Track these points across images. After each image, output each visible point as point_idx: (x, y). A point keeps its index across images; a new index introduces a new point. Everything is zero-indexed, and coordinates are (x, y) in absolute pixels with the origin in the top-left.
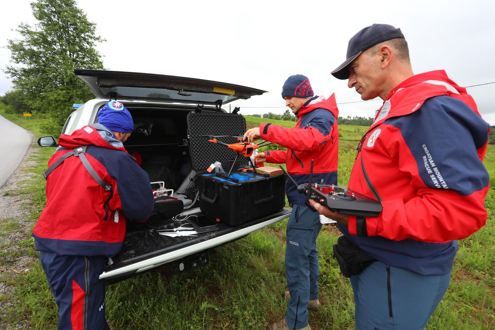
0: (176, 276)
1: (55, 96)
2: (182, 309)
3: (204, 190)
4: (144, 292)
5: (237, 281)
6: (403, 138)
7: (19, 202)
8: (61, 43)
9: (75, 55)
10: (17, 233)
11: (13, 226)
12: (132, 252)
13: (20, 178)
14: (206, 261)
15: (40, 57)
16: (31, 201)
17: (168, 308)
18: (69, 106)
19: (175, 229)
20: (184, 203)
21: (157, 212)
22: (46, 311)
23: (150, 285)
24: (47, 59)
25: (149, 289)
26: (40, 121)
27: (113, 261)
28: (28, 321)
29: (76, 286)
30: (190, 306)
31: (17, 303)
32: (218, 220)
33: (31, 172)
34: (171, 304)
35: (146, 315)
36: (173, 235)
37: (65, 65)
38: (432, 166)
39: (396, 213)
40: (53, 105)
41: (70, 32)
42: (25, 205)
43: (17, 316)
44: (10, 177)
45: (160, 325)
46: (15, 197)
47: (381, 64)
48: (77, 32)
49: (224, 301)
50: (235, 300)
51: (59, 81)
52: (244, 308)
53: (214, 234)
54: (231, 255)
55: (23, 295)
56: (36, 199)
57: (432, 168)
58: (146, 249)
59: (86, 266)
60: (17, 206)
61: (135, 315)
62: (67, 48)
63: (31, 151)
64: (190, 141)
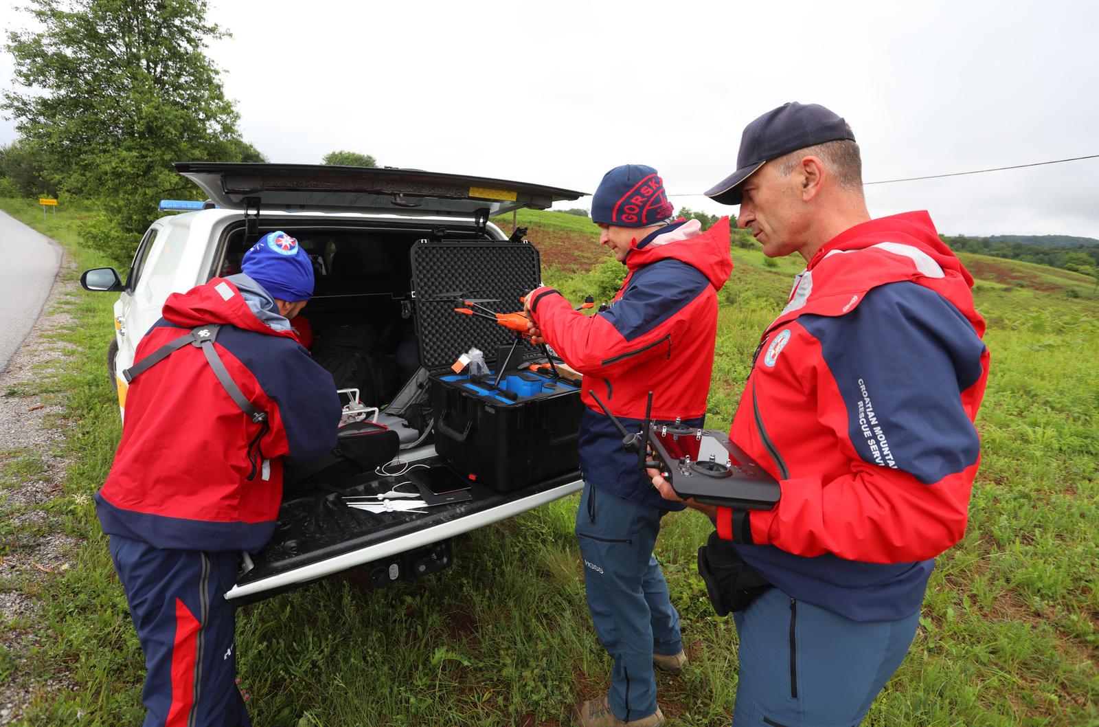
0: (381, 591)
1: (113, 165)
2: (393, 661)
3: (444, 412)
4: (312, 620)
5: (511, 604)
6: (826, 361)
7: (39, 412)
8: (127, 39)
9: (159, 69)
10: (38, 482)
11: (29, 466)
12: (292, 543)
13: (39, 356)
14: (445, 560)
15: (79, 71)
16: (64, 408)
17: (364, 658)
18: (145, 187)
19: (380, 496)
20: (400, 438)
21: (341, 456)
22: (109, 656)
23: (325, 606)
24: (96, 76)
25: (323, 615)
26: (77, 216)
27: (254, 562)
28: (72, 675)
29: (182, 611)
30: (409, 655)
31: (47, 636)
32: (472, 477)
33: (63, 340)
34: (369, 650)
35: (317, 670)
36: (375, 509)
37: (137, 91)
38: (872, 423)
39: (805, 506)
40: (110, 184)
41: (148, 14)
42: (52, 418)
43: (49, 663)
44: (16, 351)
45: (346, 693)
46: (29, 399)
47: (802, 192)
48: (165, 16)
49: (483, 646)
50: (506, 644)
51: (122, 128)
52: (523, 663)
53: (463, 509)
54: (502, 546)
55: (58, 619)
56: (75, 405)
57: (871, 427)
58: (320, 539)
59: (204, 572)
60: (34, 421)
61: (293, 669)
62: (142, 52)
63: (60, 289)
64: (416, 303)
